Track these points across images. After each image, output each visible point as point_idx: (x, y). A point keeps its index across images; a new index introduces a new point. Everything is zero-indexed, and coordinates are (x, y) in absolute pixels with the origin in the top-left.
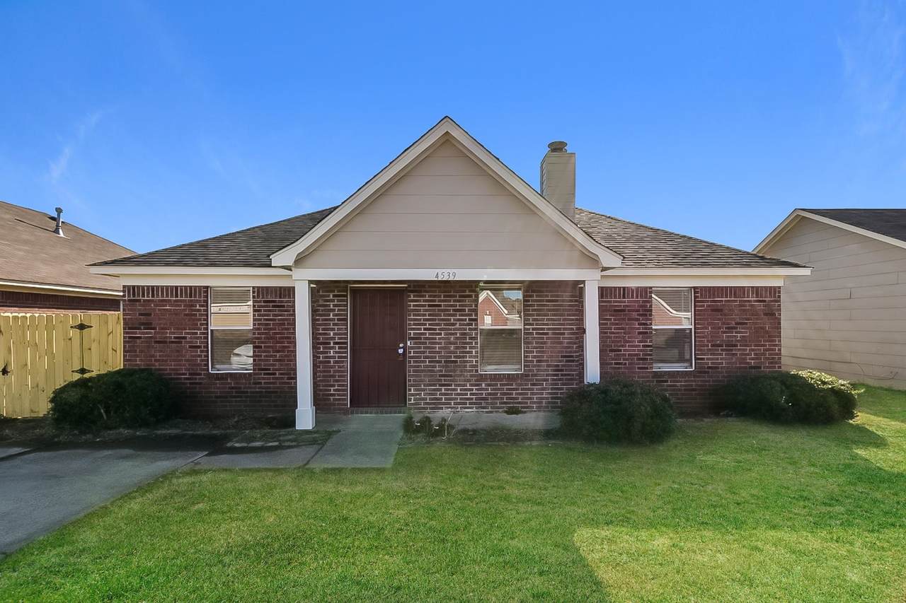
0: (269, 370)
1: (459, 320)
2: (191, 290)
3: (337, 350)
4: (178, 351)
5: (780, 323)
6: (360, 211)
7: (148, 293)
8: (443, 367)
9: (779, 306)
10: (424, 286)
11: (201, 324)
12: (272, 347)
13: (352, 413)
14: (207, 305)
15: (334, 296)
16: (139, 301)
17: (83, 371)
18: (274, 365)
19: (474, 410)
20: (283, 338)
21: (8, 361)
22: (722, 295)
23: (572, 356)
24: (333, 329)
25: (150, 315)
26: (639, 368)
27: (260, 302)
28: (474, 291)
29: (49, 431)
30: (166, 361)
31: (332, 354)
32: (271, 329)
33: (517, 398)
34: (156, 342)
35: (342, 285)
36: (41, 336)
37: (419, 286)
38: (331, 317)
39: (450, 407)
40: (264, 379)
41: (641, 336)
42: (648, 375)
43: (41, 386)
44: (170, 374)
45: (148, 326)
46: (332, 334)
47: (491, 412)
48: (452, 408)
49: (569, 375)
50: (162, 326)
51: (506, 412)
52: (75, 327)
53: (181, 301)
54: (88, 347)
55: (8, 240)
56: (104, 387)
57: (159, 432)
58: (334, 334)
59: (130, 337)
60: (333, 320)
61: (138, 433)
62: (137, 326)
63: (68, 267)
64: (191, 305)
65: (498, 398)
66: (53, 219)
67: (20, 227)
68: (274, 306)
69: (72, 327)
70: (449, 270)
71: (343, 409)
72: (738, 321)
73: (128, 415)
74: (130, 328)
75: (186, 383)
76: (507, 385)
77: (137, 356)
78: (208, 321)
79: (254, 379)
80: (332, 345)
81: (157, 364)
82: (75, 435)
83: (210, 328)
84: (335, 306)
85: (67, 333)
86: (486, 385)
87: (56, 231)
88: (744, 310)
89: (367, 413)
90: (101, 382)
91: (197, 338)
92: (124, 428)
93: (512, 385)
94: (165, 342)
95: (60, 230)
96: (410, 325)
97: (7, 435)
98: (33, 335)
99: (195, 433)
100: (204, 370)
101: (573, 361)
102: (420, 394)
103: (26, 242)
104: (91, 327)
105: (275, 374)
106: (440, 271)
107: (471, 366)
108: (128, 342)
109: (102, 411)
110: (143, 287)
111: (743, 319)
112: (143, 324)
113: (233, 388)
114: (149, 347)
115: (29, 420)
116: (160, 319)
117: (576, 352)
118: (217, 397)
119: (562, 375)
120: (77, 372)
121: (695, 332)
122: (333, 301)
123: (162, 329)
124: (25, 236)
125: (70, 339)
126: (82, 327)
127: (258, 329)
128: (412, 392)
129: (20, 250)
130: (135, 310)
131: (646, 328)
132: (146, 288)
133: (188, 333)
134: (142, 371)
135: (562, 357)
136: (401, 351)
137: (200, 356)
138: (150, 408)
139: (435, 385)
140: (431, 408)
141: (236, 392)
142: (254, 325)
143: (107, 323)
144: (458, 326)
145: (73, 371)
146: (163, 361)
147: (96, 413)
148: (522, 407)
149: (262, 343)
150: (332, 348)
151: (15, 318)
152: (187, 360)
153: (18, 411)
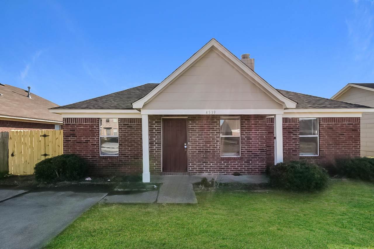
0: (126, 155)
1: (211, 133)
2: (92, 120)
3: (157, 146)
4: (86, 146)
5: (360, 134)
6: (172, 83)
7: (74, 121)
8: (204, 154)
9: (360, 126)
10: (195, 118)
11: (96, 135)
12: (127, 145)
13: (164, 175)
14: (99, 126)
15: (155, 122)
16: (70, 124)
17: (45, 155)
18: (128, 153)
19: (219, 173)
20: (132, 141)
21: (14, 150)
22: (332, 121)
23: (263, 149)
24: (155, 137)
25: (74, 131)
26: (293, 155)
27: (122, 125)
28: (218, 120)
29: (34, 182)
30: (82, 151)
31: (154, 148)
32: (127, 137)
33: (238, 168)
34: (78, 143)
35: (159, 117)
36: (28, 140)
37: (194, 118)
38: (154, 131)
39: (207, 172)
40: (123, 159)
41: (294, 140)
42: (297, 158)
43: (28, 162)
44: (83, 157)
45: (74, 135)
46: (154, 139)
47: (226, 174)
48: (208, 172)
49: (262, 158)
50: (80, 135)
51: (233, 174)
52: (42, 136)
53: (88, 124)
54: (48, 144)
55: (10, 100)
56: (58, 162)
57: (82, 183)
58: (155, 139)
59: (66, 140)
60: (155, 133)
61: (72, 183)
62: (69, 135)
63: (34, 111)
64: (92, 126)
65: (229, 168)
66: (26, 91)
67: (14, 95)
68: (128, 127)
69: (41, 136)
70: (212, 110)
71: (160, 173)
72: (340, 133)
73: (68, 175)
74: (66, 137)
75: (90, 161)
76: (233, 162)
77: (69, 149)
78: (99, 133)
79: (119, 159)
80: (154, 144)
81: (78, 152)
82: (45, 184)
83: (100, 136)
84: (156, 126)
85: (38, 138)
86: (224, 162)
87: (28, 96)
88: (343, 128)
89: (170, 174)
90: (57, 160)
91: (95, 141)
92: (66, 181)
93: (235, 162)
94: (81, 143)
95: (30, 96)
96: (189, 135)
97: (16, 184)
98: (24, 139)
99: (98, 183)
100: (97, 155)
101: (264, 152)
102: (194, 166)
103: (17, 101)
104: (49, 136)
105: (128, 157)
106: (208, 110)
107: (217, 154)
108: (65, 143)
109: (57, 173)
110: (72, 118)
111: (342, 132)
112: (72, 135)
113: (110, 163)
114: (74, 145)
115: (23, 176)
116: (79, 132)
117: (265, 147)
118: (103, 167)
119: (259, 158)
120: (43, 155)
121: (319, 138)
122: (155, 124)
123: (80, 137)
124: (16, 98)
125: (40, 141)
126: (45, 136)
127: (121, 137)
128: (190, 165)
129: (15, 104)
130: (68, 128)
131: (296, 137)
132: (73, 119)
133: (91, 139)
134: (73, 155)
135: (259, 149)
136: (186, 147)
137: (96, 149)
138: (77, 172)
139: (201, 162)
140: (199, 173)
141: (112, 165)
142: (119, 135)
143: (55, 134)
144: (211, 136)
145: (41, 155)
146: (80, 151)
147: (54, 174)
148: (240, 172)
149: (123, 143)
150: (155, 145)
151: (17, 132)
152: (91, 151)
153: (18, 172)
